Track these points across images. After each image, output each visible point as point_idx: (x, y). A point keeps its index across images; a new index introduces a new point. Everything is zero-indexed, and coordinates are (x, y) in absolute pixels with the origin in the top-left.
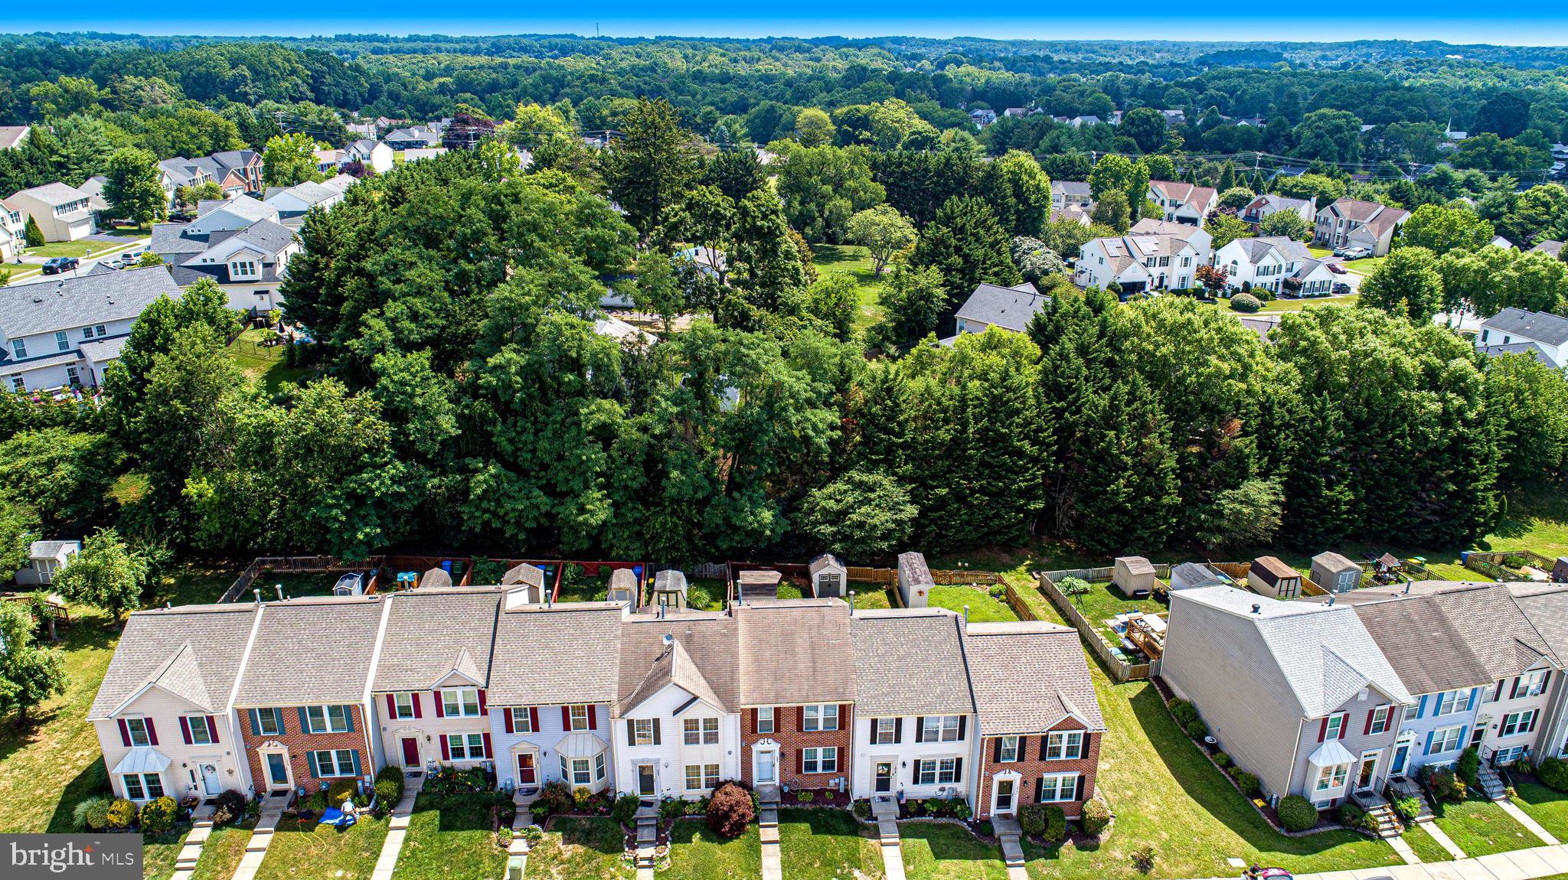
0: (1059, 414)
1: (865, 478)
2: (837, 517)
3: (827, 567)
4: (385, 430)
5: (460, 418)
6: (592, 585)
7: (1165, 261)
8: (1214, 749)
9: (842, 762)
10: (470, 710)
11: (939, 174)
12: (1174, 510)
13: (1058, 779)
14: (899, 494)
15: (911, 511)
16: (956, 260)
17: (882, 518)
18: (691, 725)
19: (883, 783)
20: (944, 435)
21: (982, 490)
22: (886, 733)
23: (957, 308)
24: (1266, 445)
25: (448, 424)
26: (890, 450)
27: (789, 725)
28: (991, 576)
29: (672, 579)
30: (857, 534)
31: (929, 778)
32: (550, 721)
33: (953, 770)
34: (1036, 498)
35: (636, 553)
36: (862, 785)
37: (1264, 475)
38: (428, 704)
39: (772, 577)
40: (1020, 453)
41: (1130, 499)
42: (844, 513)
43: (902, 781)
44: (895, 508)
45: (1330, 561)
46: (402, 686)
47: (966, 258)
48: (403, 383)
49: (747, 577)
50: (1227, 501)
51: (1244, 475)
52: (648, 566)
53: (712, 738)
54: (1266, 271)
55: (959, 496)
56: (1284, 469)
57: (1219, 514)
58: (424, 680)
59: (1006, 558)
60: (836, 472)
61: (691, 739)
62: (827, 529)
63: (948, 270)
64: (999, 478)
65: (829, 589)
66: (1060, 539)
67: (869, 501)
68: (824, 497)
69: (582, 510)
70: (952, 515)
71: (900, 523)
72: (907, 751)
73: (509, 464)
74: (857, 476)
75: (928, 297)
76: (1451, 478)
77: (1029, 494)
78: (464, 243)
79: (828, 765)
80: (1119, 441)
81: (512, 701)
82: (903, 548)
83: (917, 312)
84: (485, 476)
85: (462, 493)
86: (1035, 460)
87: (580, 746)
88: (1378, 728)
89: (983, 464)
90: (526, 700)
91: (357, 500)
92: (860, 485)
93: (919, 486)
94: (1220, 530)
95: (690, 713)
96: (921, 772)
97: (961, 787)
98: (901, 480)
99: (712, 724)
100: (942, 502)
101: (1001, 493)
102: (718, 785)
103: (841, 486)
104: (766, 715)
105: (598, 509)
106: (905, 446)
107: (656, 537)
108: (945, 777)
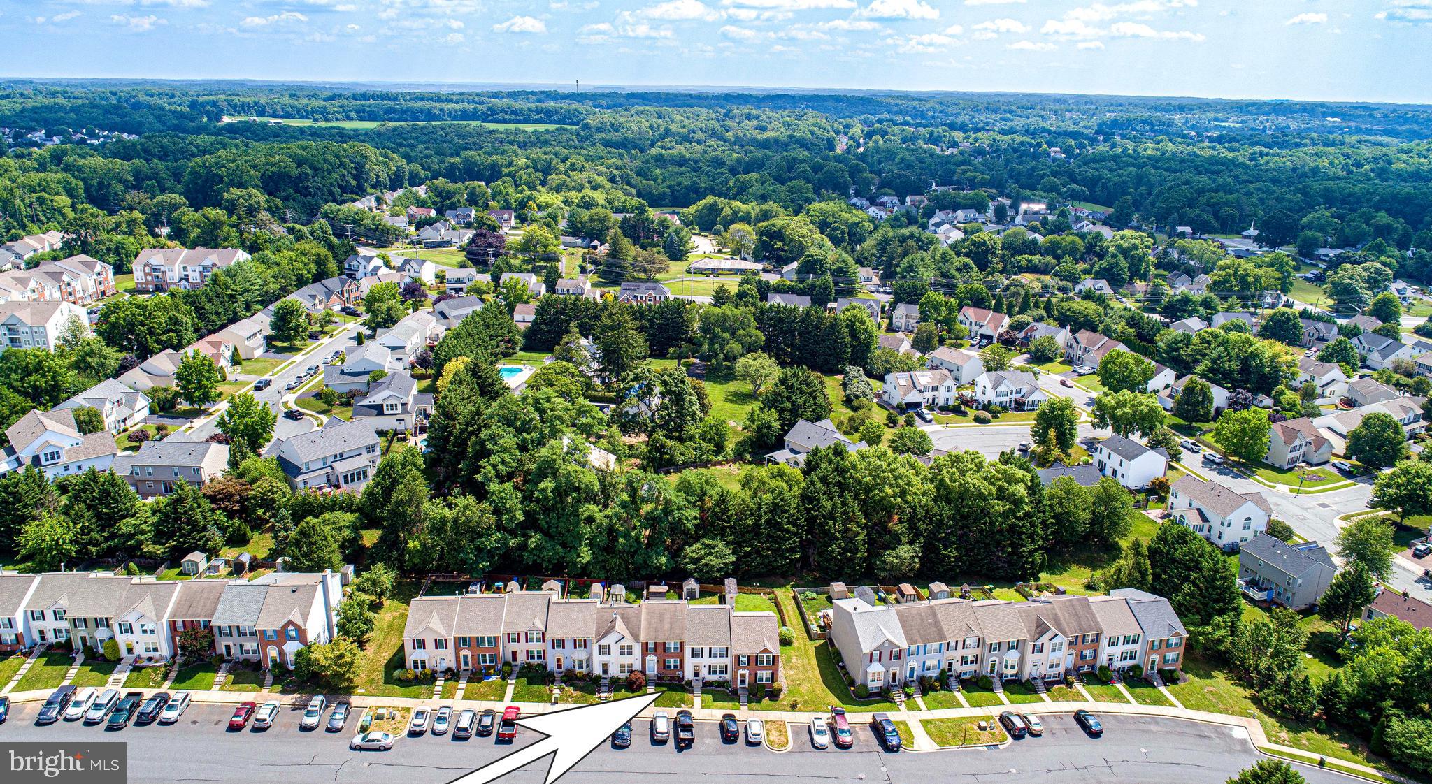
0: (808, 510)
1: (710, 542)
2: (695, 561)
3: (692, 584)
4: (493, 519)
5: (526, 513)
6: (582, 590)
7: (935, 389)
8: (843, 667)
9: (681, 666)
10: (538, 640)
11: (803, 321)
12: (864, 560)
13: (764, 674)
14: (726, 550)
15: (733, 558)
16: (788, 404)
17: (717, 562)
18: (622, 647)
19: (697, 674)
20: (750, 522)
21: (768, 548)
22: (697, 654)
23: (786, 432)
24: (912, 527)
25: (520, 516)
26: (723, 528)
27: (660, 649)
28: (768, 590)
29: (619, 589)
30: (706, 569)
31: (715, 673)
32: (569, 645)
33: (724, 670)
34: (796, 552)
35: (602, 576)
36: (689, 675)
37: (911, 543)
38: (522, 638)
39: (664, 588)
40: (787, 531)
41: (839, 554)
42: (700, 558)
43: (704, 673)
44: (723, 557)
45: (937, 586)
46: (513, 630)
47: (793, 403)
48: (502, 498)
49: (653, 588)
50: (890, 557)
51: (899, 543)
52: (608, 582)
53: (630, 653)
54: (1002, 394)
55: (757, 551)
56: (922, 540)
57: (884, 562)
58: (521, 628)
59: (782, 581)
60: (697, 539)
61: (622, 653)
62: (691, 567)
63: (781, 412)
64: (777, 543)
65: (692, 596)
66: (812, 571)
67: (711, 554)
68: (691, 551)
69: (579, 556)
70: (753, 560)
71: (726, 564)
72: (706, 661)
73: (546, 533)
74: (707, 541)
75: (769, 427)
76: (1010, 545)
77: (792, 550)
78: (524, 423)
79: (676, 666)
80: (835, 526)
81: (556, 637)
82: (728, 575)
83: (763, 436)
84: (535, 539)
85: (523, 547)
86: (796, 534)
87: (580, 655)
88: (896, 658)
89: (768, 535)
90: (560, 637)
91: (479, 549)
92: (709, 546)
93: (736, 547)
94: (884, 570)
95: (622, 643)
96: (712, 670)
97: (728, 677)
98: (728, 543)
99: (630, 647)
100: (747, 554)
101: (779, 549)
102: (631, 672)
103: (699, 546)
104: (652, 645)
105: (586, 555)
106: (730, 527)
107: (612, 569)
108: (721, 672)
